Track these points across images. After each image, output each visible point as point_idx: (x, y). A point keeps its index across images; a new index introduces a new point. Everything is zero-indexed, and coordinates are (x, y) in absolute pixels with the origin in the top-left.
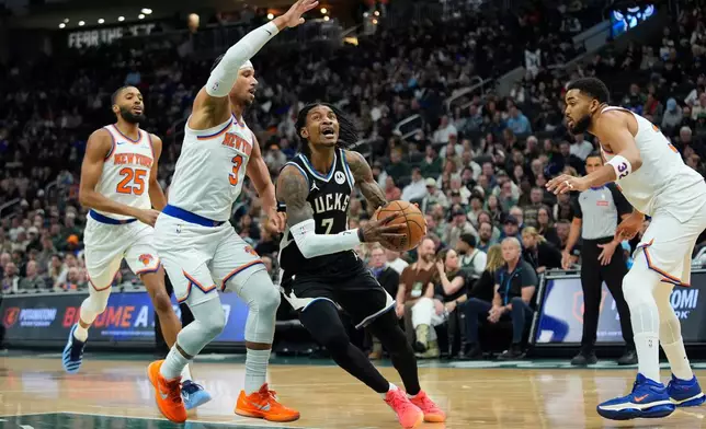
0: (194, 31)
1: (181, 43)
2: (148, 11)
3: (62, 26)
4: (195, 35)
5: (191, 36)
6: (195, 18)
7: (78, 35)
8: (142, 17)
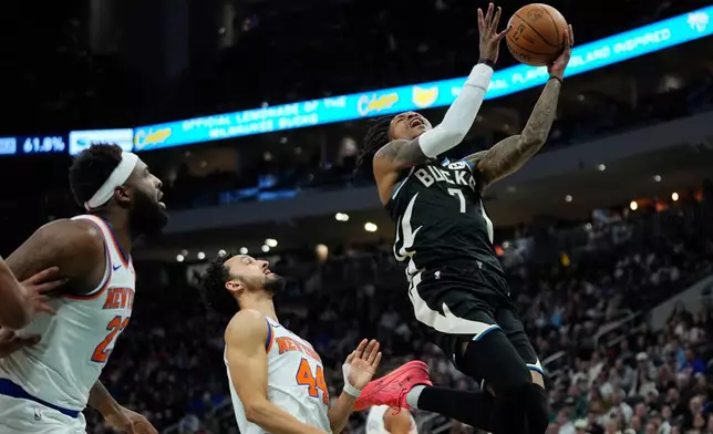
2: (273, 243)
3: (180, 258)
4: (324, 268)
6: (323, 250)
8: (266, 248)
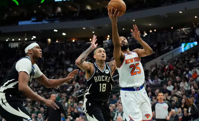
0: (49, 44)
1: (45, 48)
2: (34, 37)
3: (7, 40)
4: (50, 46)
5: (48, 46)
6: (49, 40)
7: (12, 43)
8: (32, 39)
